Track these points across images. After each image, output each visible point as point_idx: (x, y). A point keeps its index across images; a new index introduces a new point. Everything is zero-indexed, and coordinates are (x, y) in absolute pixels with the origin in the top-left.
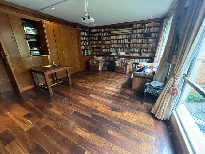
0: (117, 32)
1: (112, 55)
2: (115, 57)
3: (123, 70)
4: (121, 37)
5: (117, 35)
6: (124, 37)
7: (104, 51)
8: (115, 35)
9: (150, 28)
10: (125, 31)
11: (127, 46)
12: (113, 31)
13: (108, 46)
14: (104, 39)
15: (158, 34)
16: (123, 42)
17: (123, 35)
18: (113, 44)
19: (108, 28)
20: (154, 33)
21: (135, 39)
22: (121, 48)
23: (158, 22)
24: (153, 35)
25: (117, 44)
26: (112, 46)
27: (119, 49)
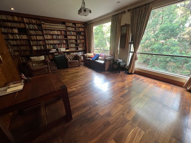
0: (49, 26)
1: (50, 52)
2: (55, 54)
3: (77, 63)
4: (56, 33)
5: (51, 30)
6: (59, 33)
7: (35, 48)
8: (48, 30)
9: (79, 28)
10: (59, 27)
11: (64, 42)
12: (44, 24)
13: (41, 42)
14: (32, 32)
15: (84, 33)
16: (59, 38)
17: (57, 30)
18: (48, 40)
19: (34, 19)
20: (82, 32)
21: (70, 36)
22: (59, 44)
23: (83, 25)
24: (82, 33)
25: (53, 39)
26: (47, 42)
27: (57, 45)
